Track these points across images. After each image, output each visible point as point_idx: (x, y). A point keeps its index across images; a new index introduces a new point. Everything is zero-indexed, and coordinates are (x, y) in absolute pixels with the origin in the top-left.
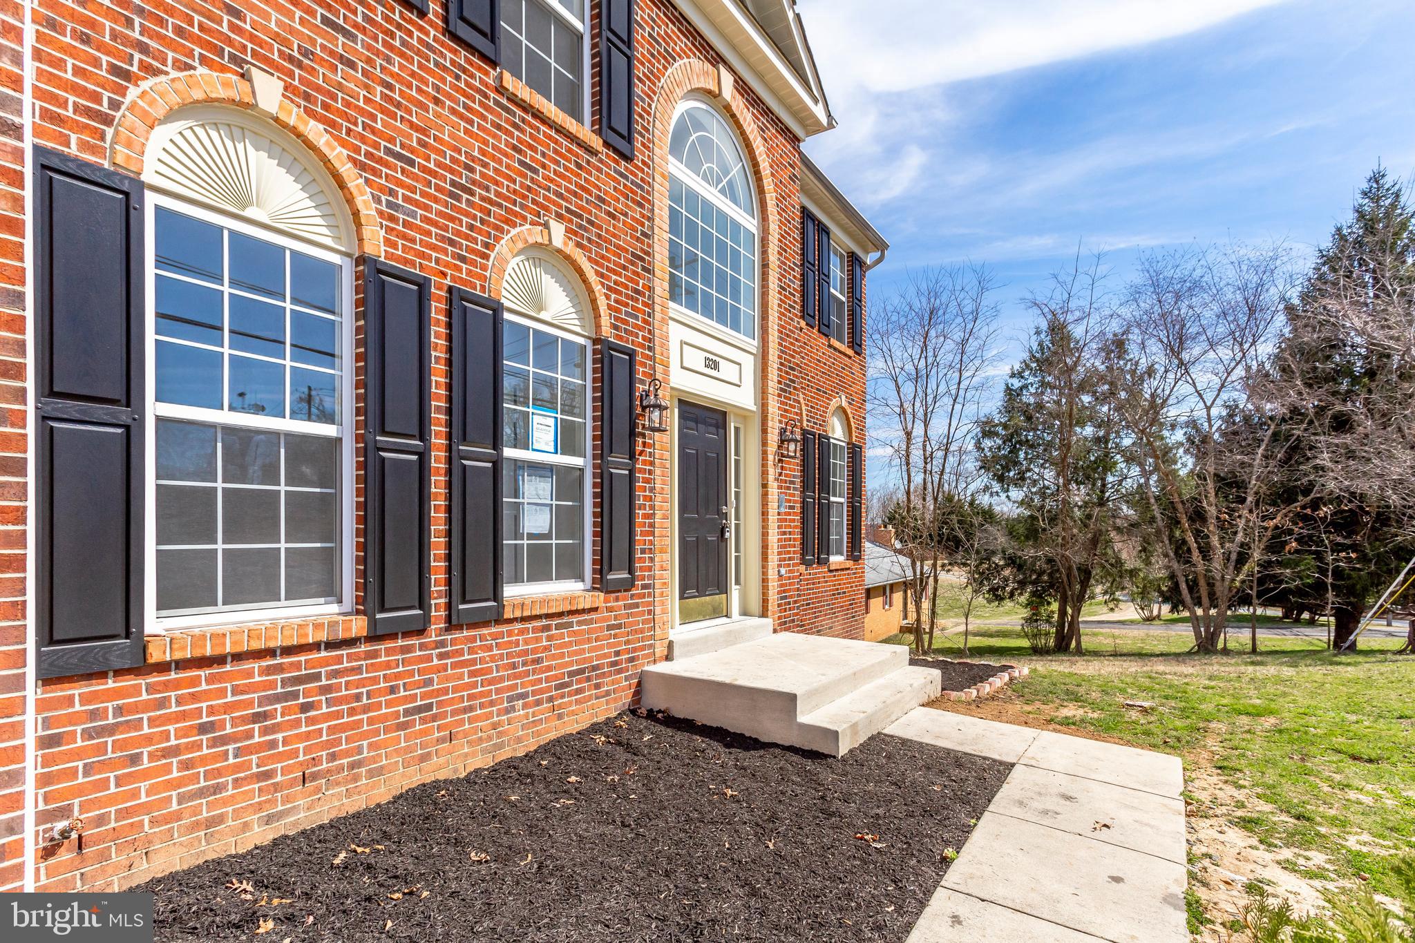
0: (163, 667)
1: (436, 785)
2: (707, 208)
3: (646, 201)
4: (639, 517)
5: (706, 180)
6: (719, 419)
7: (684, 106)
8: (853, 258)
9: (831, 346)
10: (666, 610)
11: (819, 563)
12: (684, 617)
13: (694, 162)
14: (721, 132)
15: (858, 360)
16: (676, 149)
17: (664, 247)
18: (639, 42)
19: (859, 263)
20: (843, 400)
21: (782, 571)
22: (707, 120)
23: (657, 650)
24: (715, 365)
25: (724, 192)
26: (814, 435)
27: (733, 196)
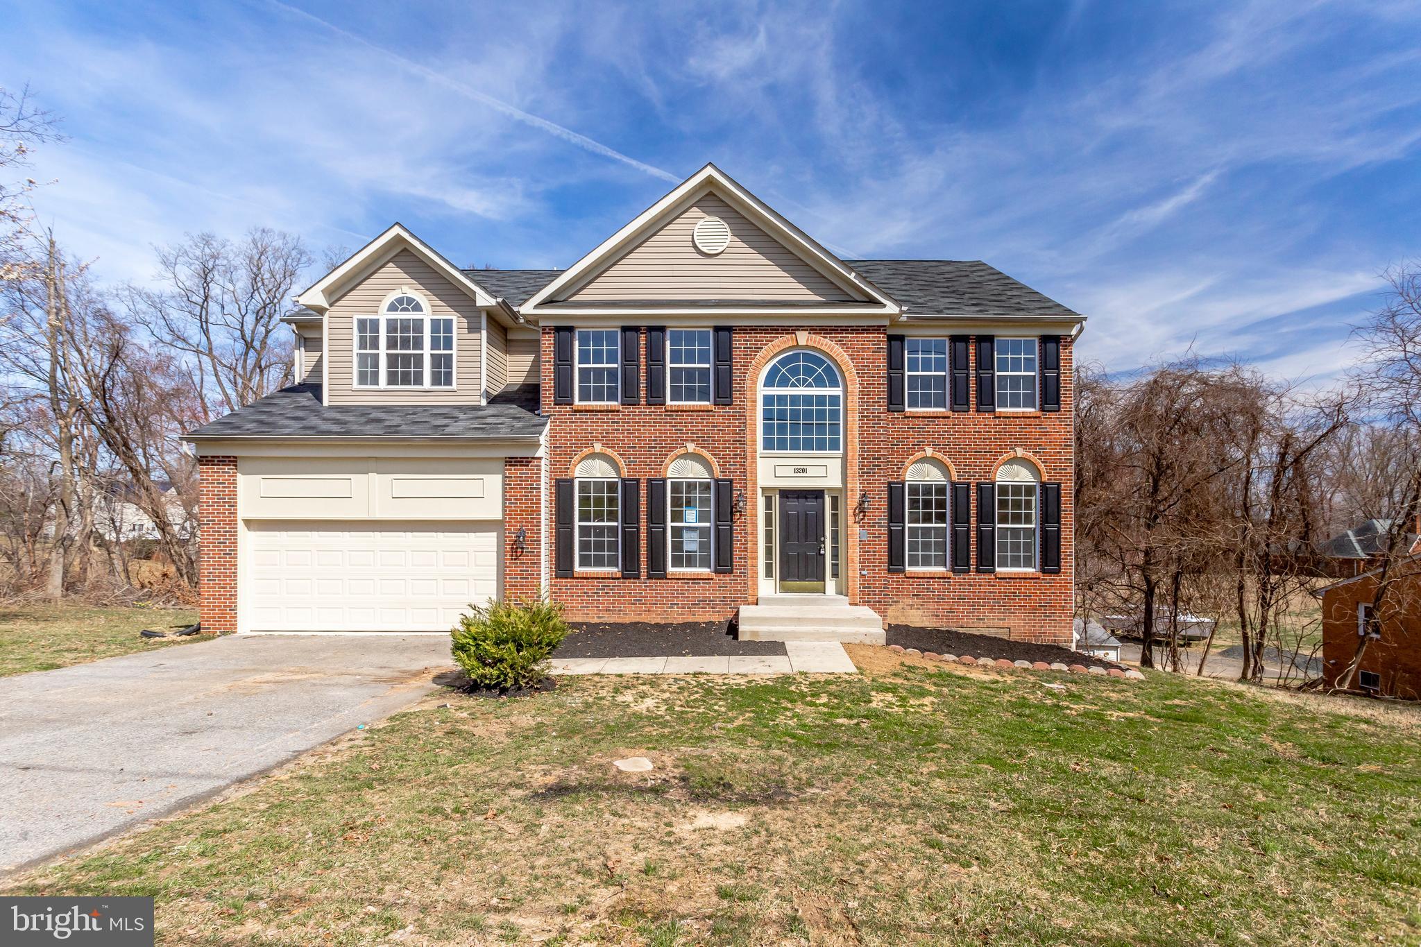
0: (577, 578)
1: (639, 623)
2: (795, 400)
3: (742, 417)
4: (737, 545)
5: (793, 385)
6: (818, 494)
7: (775, 361)
8: (1045, 340)
9: (999, 417)
10: (755, 584)
11: (978, 571)
12: (785, 590)
13: (784, 382)
14: (807, 358)
15: (1053, 415)
16: (769, 382)
17: (754, 431)
18: (737, 355)
19: (1056, 339)
20: (1020, 452)
21: (864, 573)
22: (795, 358)
23: (750, 599)
24: (804, 471)
25: (810, 385)
26: (969, 484)
27: (819, 382)
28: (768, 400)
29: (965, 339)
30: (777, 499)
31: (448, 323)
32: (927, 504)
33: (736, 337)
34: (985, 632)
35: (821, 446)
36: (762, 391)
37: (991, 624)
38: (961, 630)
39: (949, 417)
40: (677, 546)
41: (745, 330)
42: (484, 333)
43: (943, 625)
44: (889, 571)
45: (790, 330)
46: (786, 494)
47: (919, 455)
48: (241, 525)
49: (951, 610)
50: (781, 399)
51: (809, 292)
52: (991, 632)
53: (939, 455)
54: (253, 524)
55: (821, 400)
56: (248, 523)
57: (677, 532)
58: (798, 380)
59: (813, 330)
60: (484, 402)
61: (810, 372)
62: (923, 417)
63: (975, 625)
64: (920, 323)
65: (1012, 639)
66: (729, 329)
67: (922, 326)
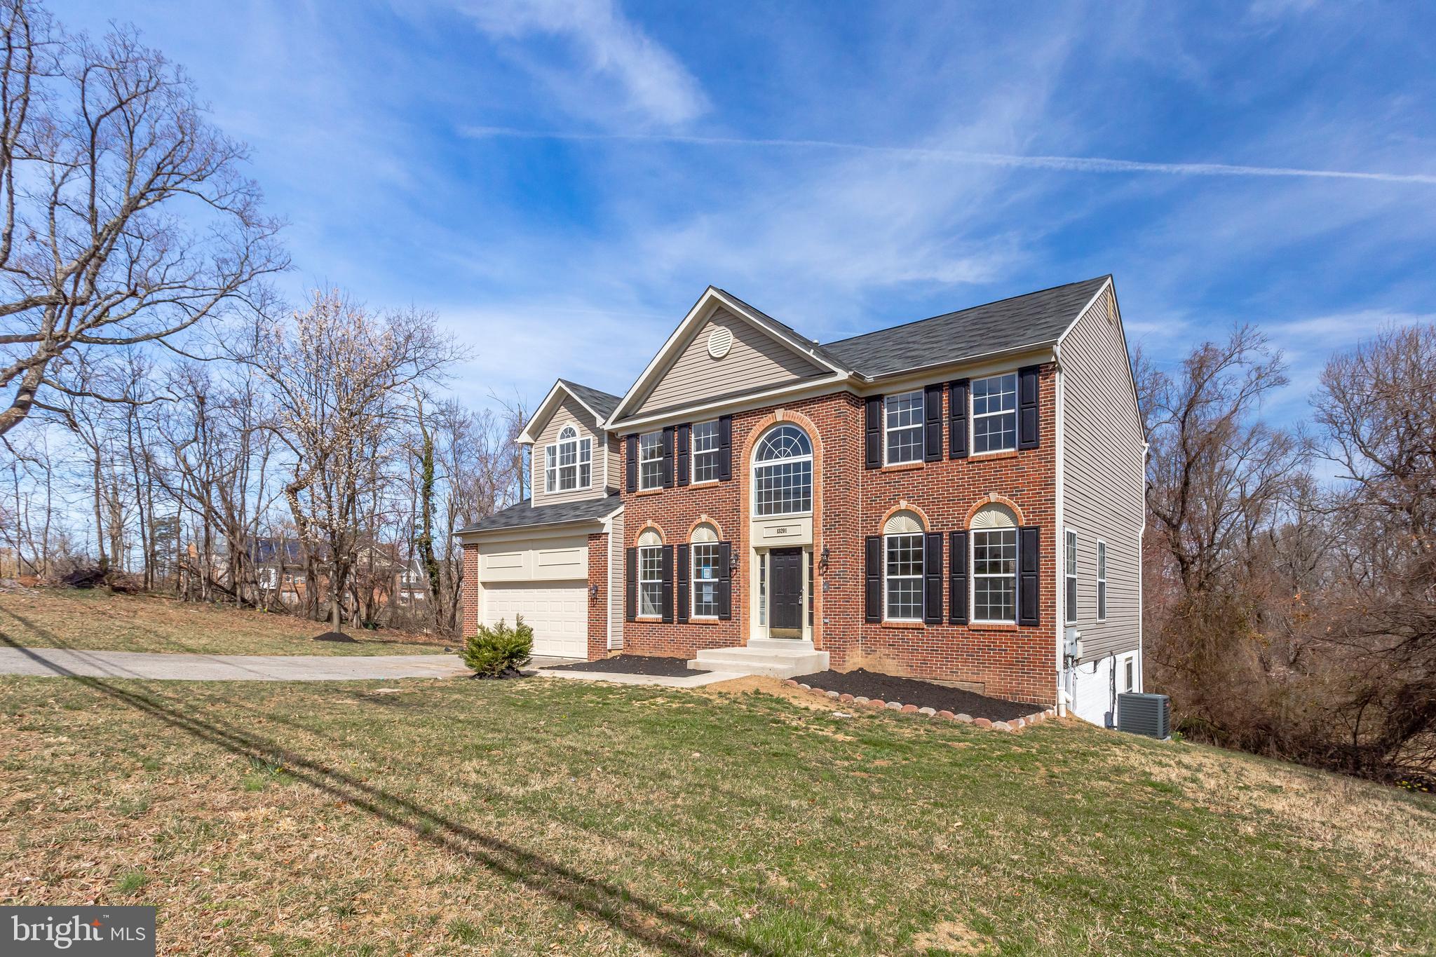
2: (778, 468)
3: (737, 489)
4: (734, 596)
5: (777, 457)
6: (797, 551)
7: (763, 438)
8: (1023, 372)
9: (973, 462)
10: (747, 629)
11: (951, 623)
12: (774, 636)
13: (770, 455)
14: (788, 431)
15: (1032, 453)
16: (760, 457)
17: (747, 500)
18: (735, 437)
19: (1035, 370)
20: (994, 497)
21: (826, 621)
22: (778, 433)
23: (742, 642)
24: (784, 531)
25: (789, 455)
26: (941, 534)
27: (796, 452)
28: (759, 472)
29: (938, 388)
30: (768, 557)
31: (588, 441)
32: (905, 556)
33: (734, 422)
34: (958, 685)
35: (797, 508)
36: (754, 464)
37: (962, 678)
38: (935, 683)
39: (922, 468)
40: (699, 598)
41: (741, 415)
42: (606, 445)
43: (916, 676)
44: (868, 621)
45: (770, 410)
46: (775, 552)
47: (894, 508)
48: (480, 585)
49: (925, 662)
50: (768, 469)
51: (788, 373)
52: (964, 686)
53: (913, 507)
54: (489, 585)
55: (797, 465)
56: (485, 584)
57: (699, 586)
58: (780, 452)
59: (788, 406)
60: (605, 496)
61: (788, 443)
62: (898, 471)
63: (949, 678)
64: (887, 381)
65: (987, 694)
66: (730, 417)
67: (895, 383)
